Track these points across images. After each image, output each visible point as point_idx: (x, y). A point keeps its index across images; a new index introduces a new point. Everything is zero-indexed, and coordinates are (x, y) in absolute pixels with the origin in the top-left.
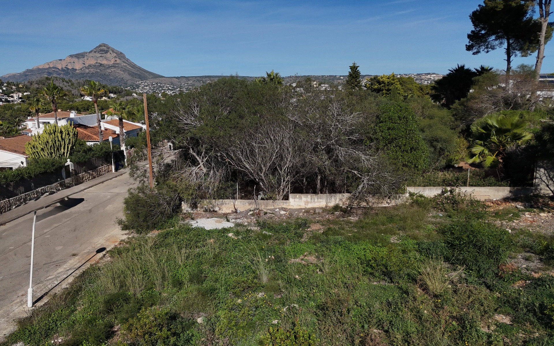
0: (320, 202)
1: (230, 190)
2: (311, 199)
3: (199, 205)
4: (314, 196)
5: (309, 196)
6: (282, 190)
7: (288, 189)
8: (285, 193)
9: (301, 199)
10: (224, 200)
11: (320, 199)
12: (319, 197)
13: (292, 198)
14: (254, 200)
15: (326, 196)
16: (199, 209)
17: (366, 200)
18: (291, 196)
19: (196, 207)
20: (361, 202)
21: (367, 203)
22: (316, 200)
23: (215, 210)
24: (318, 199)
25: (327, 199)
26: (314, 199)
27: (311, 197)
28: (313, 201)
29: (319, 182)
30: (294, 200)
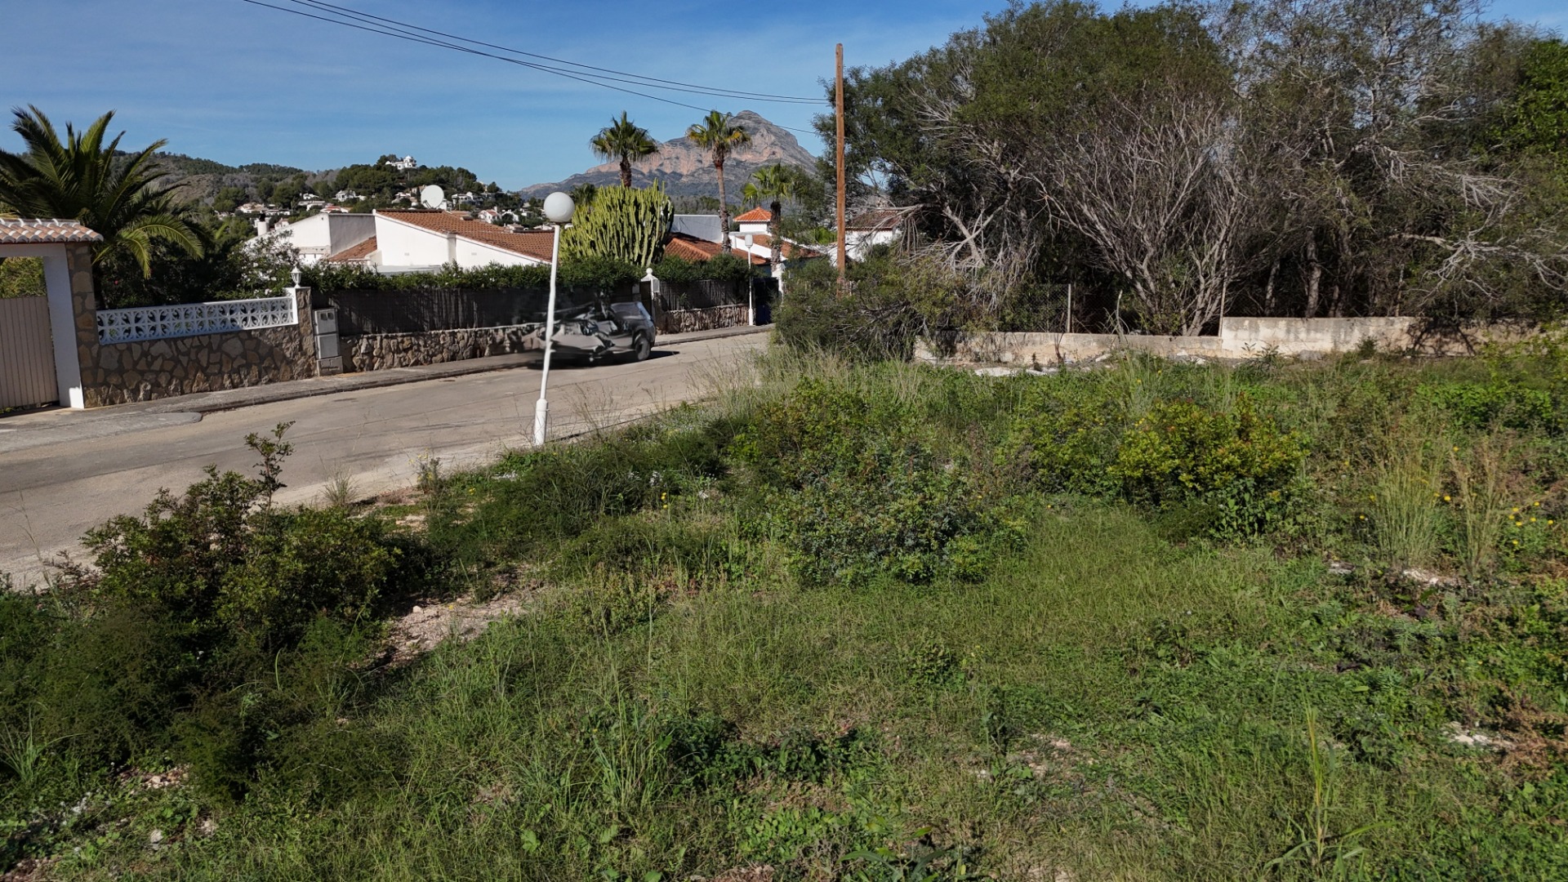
0: (1315, 341)
1: (1046, 309)
2: (1288, 331)
3: (959, 346)
4: (1299, 324)
5: (1282, 323)
6: (1198, 313)
7: (1220, 303)
8: (1208, 317)
9: (1257, 330)
10: (1028, 334)
11: (1316, 331)
12: (1313, 327)
13: (1229, 328)
14: (1112, 336)
15: (1335, 323)
16: (958, 356)
17: (1464, 337)
18: (1224, 322)
19: (953, 351)
20: (1447, 343)
21: (1469, 347)
22: (1303, 335)
23: (1004, 359)
24: (1308, 331)
25: (1337, 332)
26: (1297, 332)
27: (1288, 325)
28: (1292, 336)
29: (1315, 287)
30: (1234, 333)
